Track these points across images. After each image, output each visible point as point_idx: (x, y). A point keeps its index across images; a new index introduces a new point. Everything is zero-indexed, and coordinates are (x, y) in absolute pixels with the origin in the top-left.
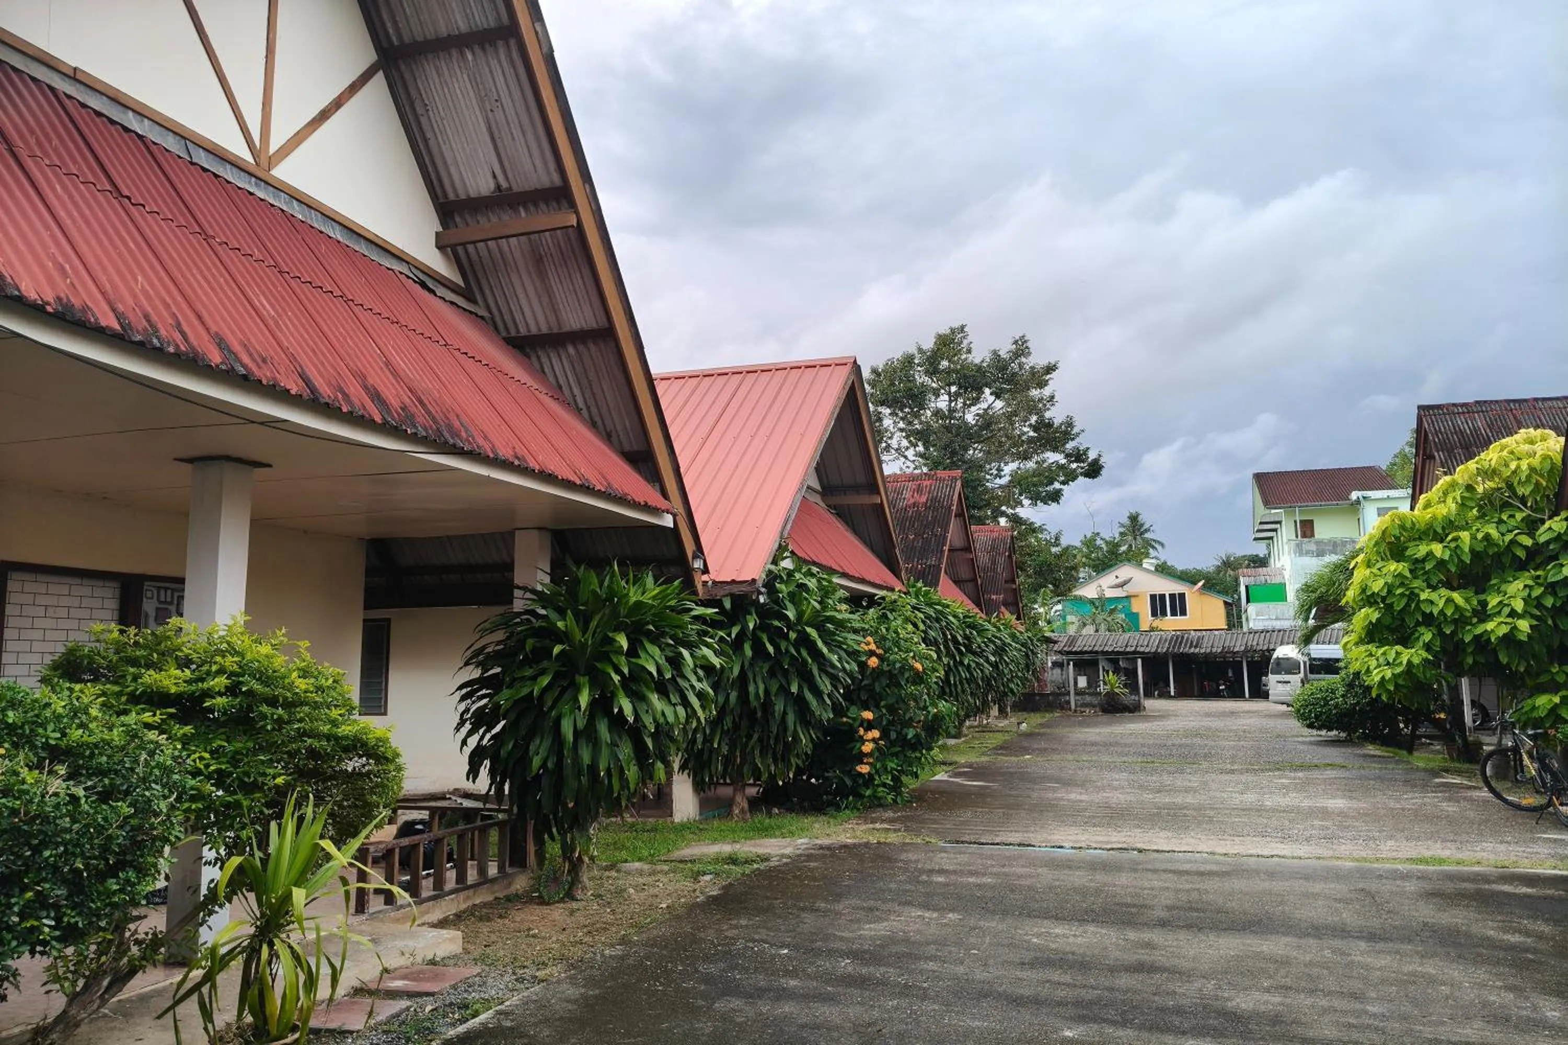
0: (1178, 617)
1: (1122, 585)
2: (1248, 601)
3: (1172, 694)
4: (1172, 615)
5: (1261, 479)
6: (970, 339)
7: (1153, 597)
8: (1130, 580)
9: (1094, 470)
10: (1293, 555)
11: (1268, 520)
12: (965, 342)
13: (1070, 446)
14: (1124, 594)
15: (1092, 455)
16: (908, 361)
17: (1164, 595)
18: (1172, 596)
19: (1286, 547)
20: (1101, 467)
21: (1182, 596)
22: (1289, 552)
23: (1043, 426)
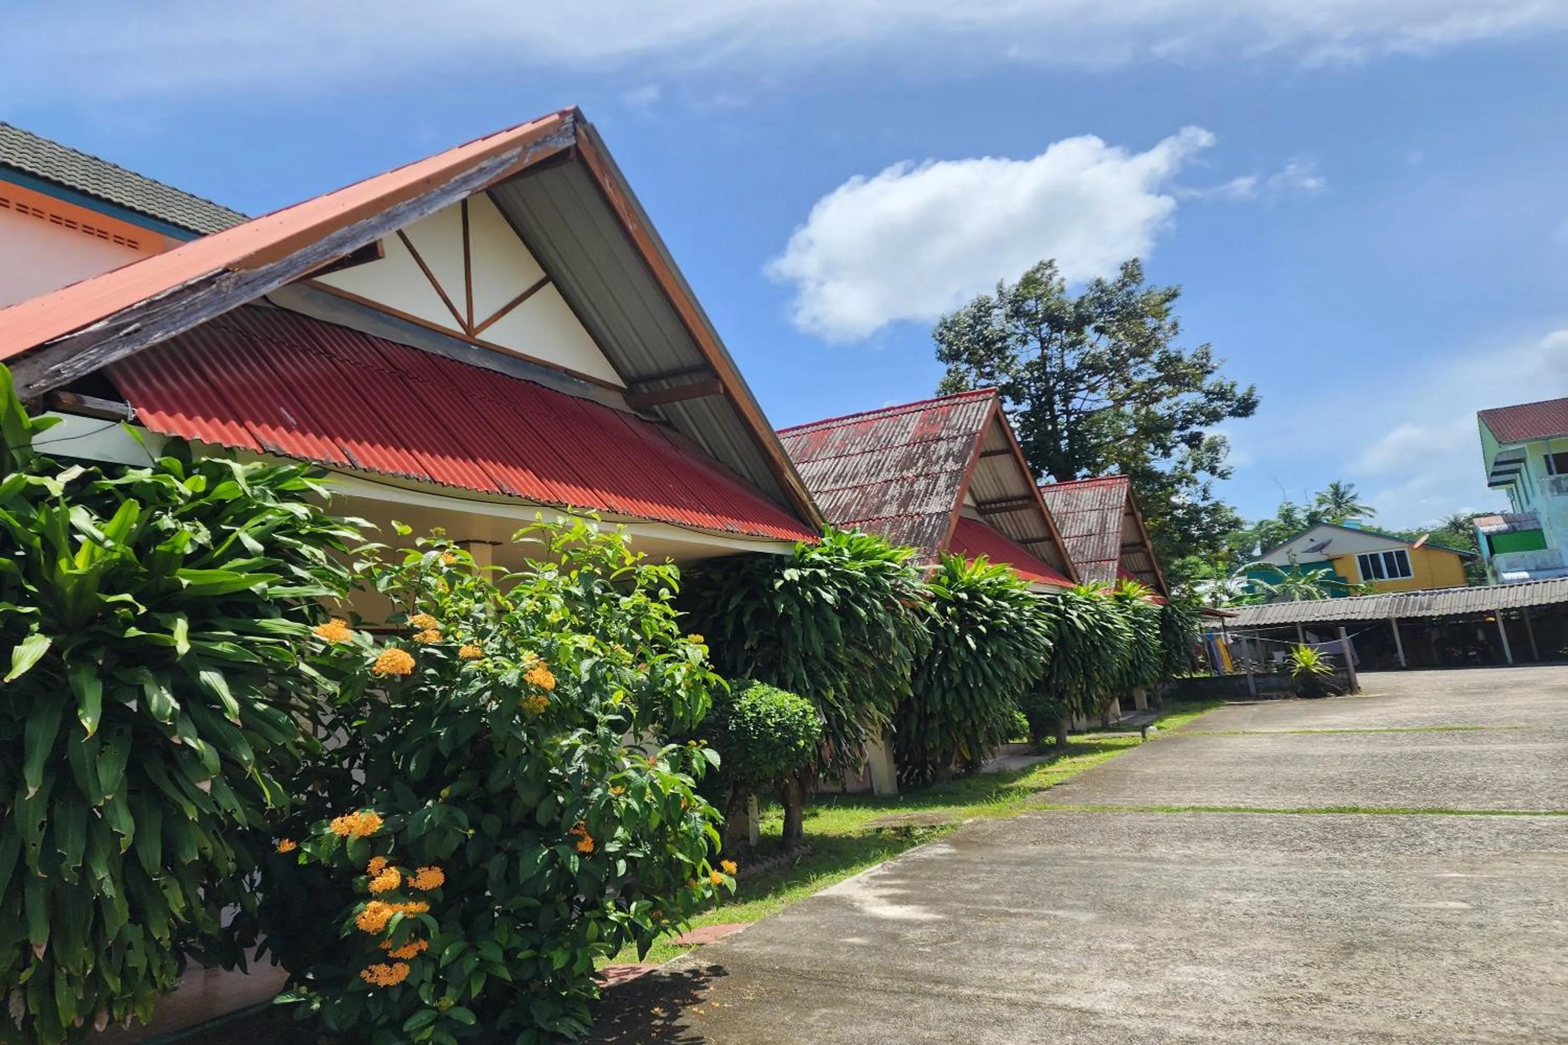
0: (1400, 578)
1: (1320, 548)
2: (1492, 552)
3: (1403, 664)
4: (1390, 576)
5: (1488, 417)
6: (1061, 274)
7: (1363, 559)
8: (1330, 542)
9: (1245, 407)
10: (1548, 494)
11: (1506, 459)
12: (1056, 279)
13: (1209, 382)
14: (1324, 558)
15: (1240, 392)
16: (982, 310)
17: (1377, 555)
18: (1388, 556)
19: (1537, 487)
20: (1254, 404)
21: (1401, 555)
22: (1542, 493)
23: (1169, 362)
